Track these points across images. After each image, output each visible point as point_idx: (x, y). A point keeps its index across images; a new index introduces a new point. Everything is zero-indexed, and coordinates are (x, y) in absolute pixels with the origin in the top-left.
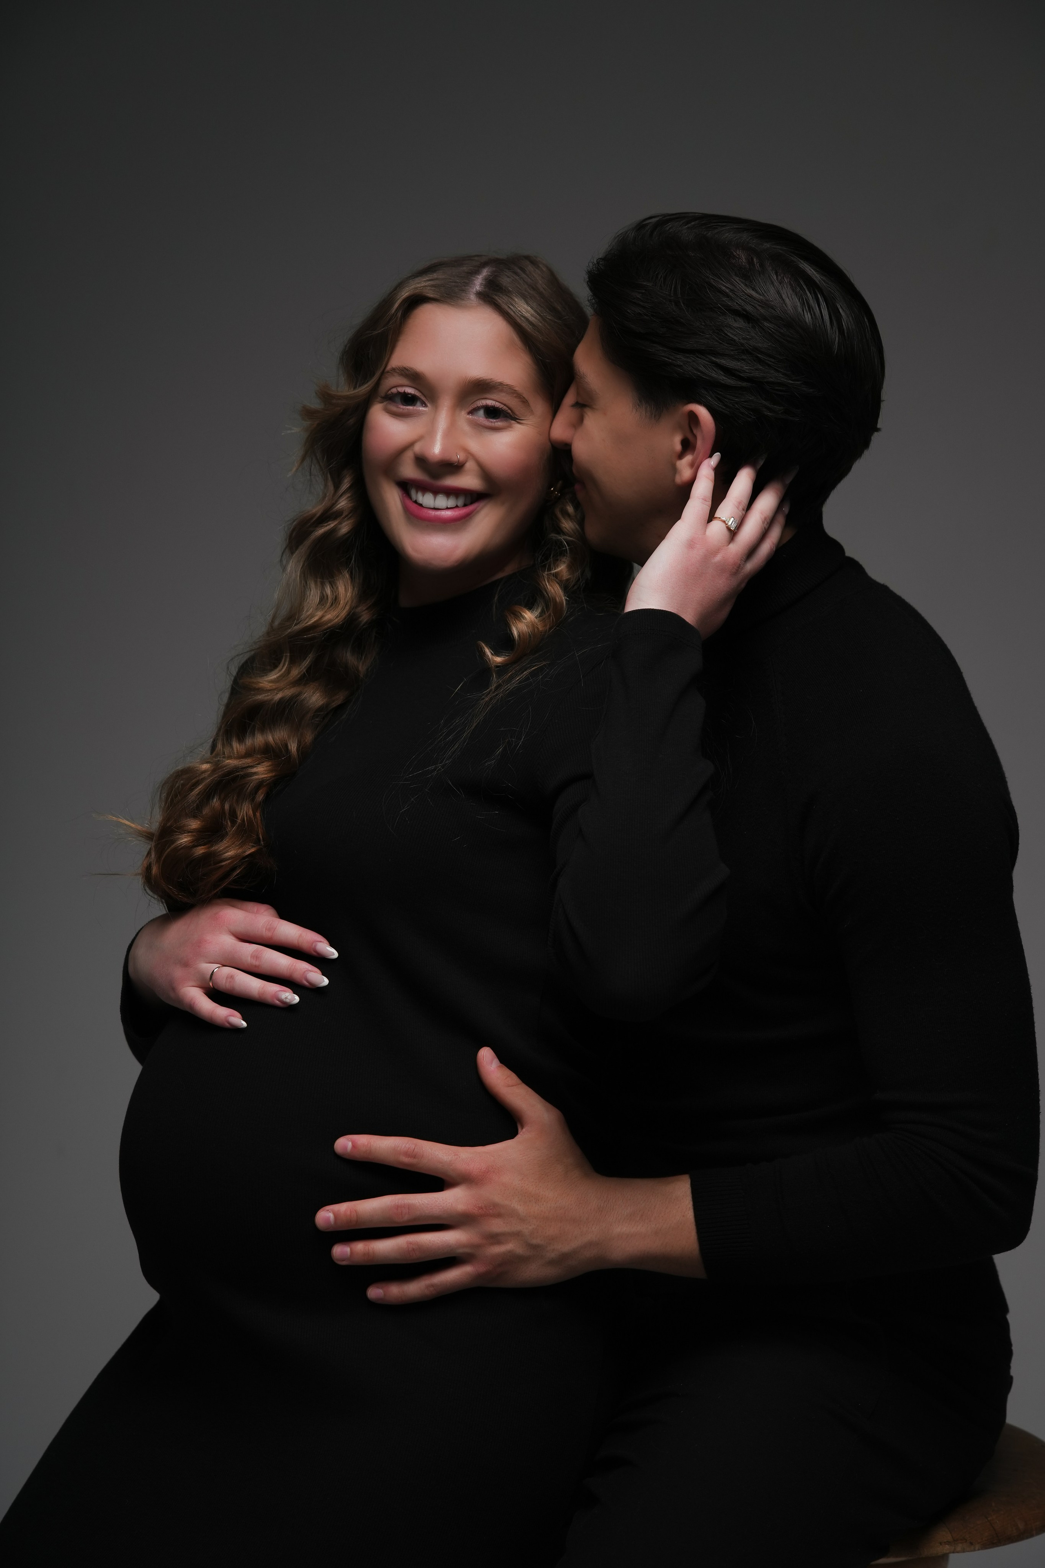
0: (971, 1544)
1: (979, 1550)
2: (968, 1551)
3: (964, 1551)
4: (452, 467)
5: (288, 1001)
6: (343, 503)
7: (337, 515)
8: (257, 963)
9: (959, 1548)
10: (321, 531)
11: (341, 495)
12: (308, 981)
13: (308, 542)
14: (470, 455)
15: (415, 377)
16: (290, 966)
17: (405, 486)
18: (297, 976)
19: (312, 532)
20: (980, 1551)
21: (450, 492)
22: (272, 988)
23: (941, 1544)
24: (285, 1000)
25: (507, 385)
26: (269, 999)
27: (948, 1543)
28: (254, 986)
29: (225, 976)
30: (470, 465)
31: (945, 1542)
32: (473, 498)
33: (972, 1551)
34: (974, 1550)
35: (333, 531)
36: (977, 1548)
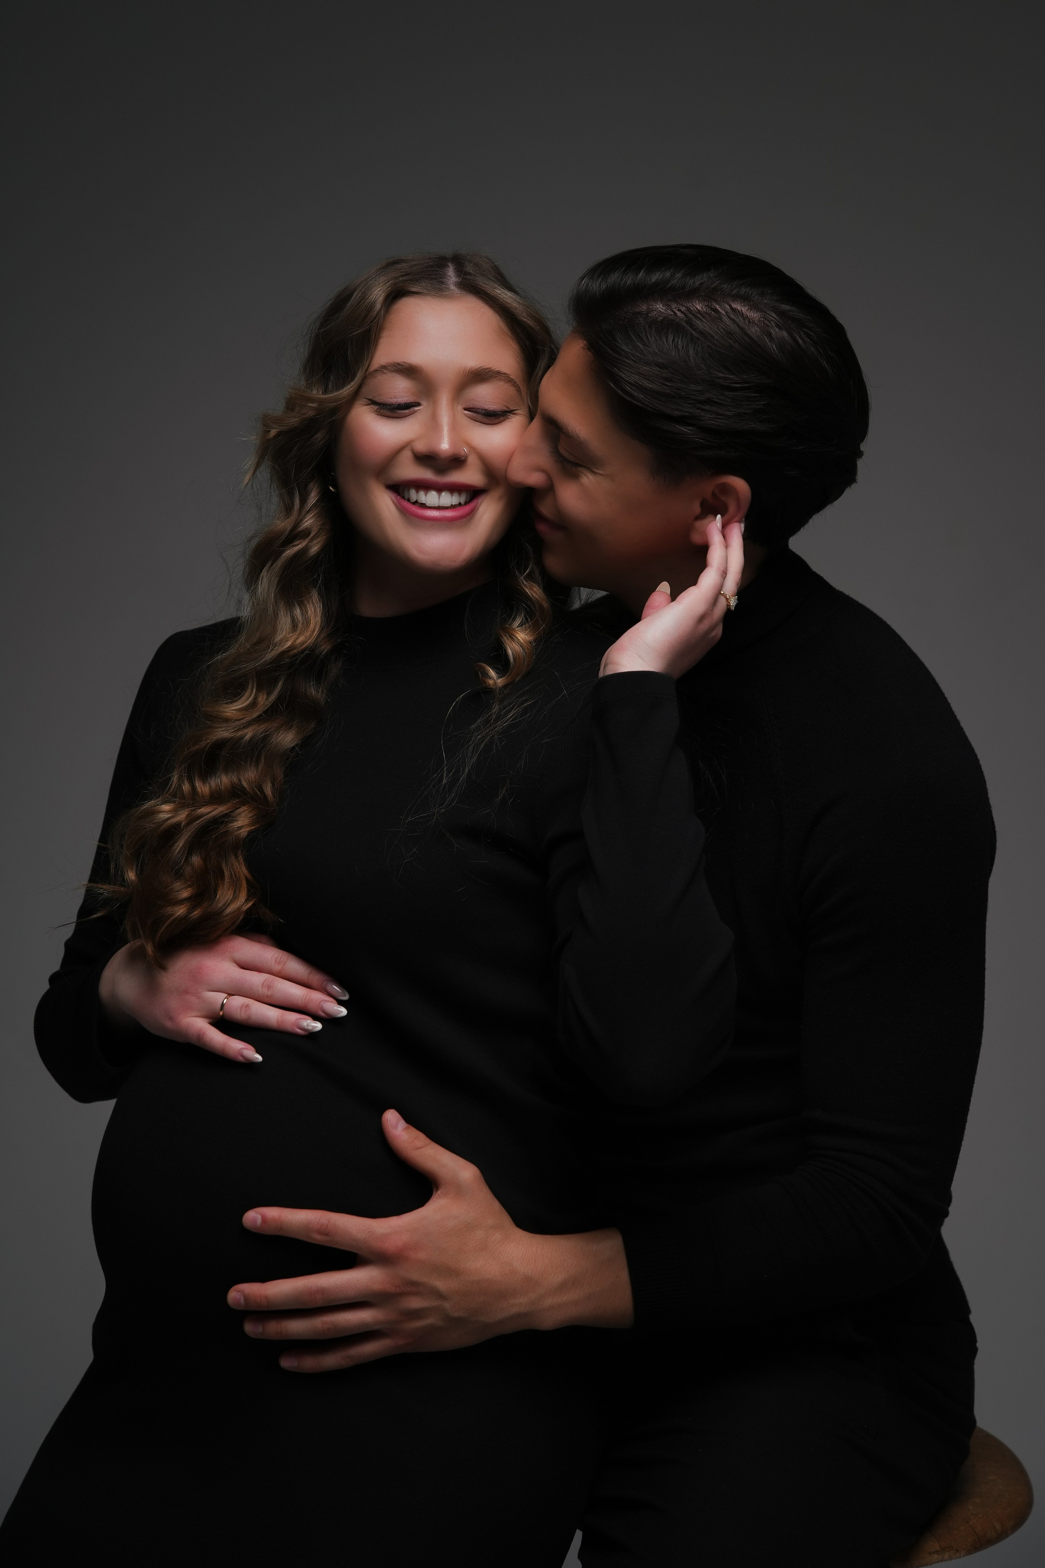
0: (957, 1551)
1: (964, 1556)
2: (955, 1559)
3: (950, 1559)
4: (457, 462)
5: (310, 1028)
6: (308, 522)
7: (306, 534)
8: (269, 993)
9: (946, 1557)
10: (290, 552)
11: (308, 511)
12: (324, 1012)
13: (280, 563)
14: (472, 448)
15: (409, 371)
16: (305, 997)
17: (399, 489)
18: (312, 1007)
19: (283, 552)
20: (966, 1557)
21: (453, 488)
22: (291, 1018)
23: (930, 1554)
24: (306, 1027)
25: (504, 374)
26: (289, 1028)
27: (937, 1552)
28: (271, 1015)
29: (237, 1006)
30: (472, 460)
31: (933, 1552)
32: (474, 493)
33: (958, 1558)
34: (960, 1557)
35: (305, 550)
36: (962, 1555)
